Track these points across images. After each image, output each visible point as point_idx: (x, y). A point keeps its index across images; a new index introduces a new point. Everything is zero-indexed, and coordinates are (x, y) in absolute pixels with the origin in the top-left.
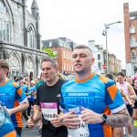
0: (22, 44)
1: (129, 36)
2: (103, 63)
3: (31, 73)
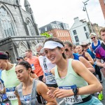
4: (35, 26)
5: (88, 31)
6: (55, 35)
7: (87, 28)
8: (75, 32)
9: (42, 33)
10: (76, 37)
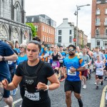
0: (10, 18)
1: (95, 17)
2: (73, 37)
3: (16, 42)
4: (23, 12)
5: (73, 35)
6: (40, 28)
7: (73, 32)
8: (60, 32)
9: (27, 22)
10: (60, 38)
